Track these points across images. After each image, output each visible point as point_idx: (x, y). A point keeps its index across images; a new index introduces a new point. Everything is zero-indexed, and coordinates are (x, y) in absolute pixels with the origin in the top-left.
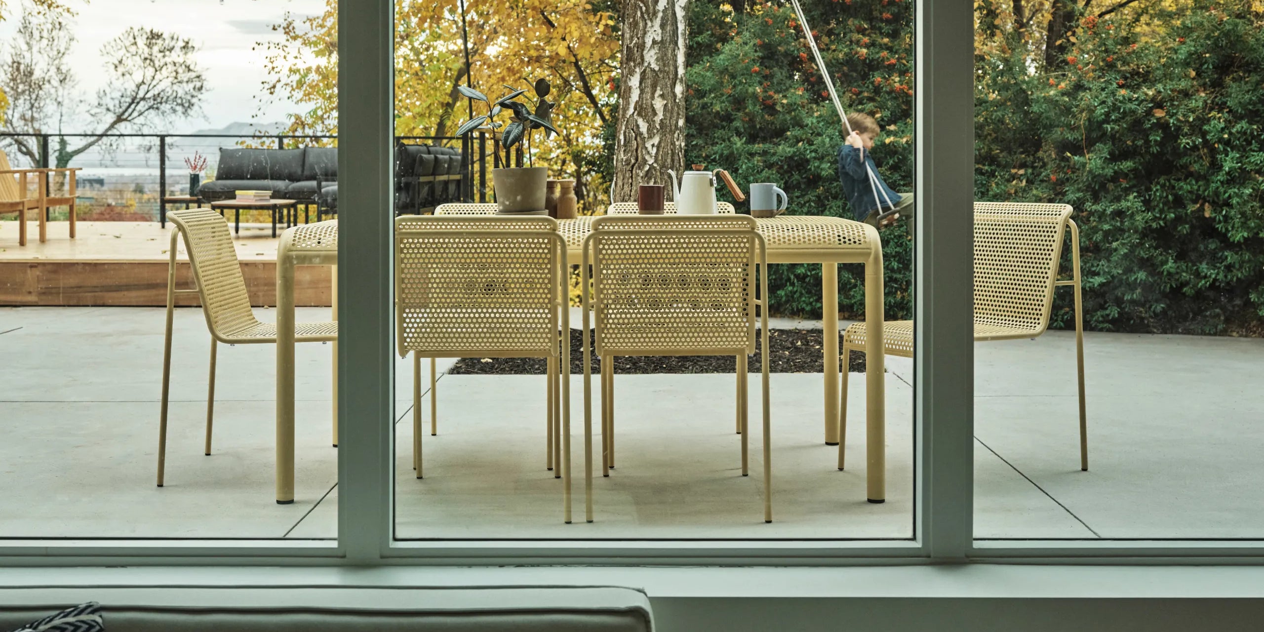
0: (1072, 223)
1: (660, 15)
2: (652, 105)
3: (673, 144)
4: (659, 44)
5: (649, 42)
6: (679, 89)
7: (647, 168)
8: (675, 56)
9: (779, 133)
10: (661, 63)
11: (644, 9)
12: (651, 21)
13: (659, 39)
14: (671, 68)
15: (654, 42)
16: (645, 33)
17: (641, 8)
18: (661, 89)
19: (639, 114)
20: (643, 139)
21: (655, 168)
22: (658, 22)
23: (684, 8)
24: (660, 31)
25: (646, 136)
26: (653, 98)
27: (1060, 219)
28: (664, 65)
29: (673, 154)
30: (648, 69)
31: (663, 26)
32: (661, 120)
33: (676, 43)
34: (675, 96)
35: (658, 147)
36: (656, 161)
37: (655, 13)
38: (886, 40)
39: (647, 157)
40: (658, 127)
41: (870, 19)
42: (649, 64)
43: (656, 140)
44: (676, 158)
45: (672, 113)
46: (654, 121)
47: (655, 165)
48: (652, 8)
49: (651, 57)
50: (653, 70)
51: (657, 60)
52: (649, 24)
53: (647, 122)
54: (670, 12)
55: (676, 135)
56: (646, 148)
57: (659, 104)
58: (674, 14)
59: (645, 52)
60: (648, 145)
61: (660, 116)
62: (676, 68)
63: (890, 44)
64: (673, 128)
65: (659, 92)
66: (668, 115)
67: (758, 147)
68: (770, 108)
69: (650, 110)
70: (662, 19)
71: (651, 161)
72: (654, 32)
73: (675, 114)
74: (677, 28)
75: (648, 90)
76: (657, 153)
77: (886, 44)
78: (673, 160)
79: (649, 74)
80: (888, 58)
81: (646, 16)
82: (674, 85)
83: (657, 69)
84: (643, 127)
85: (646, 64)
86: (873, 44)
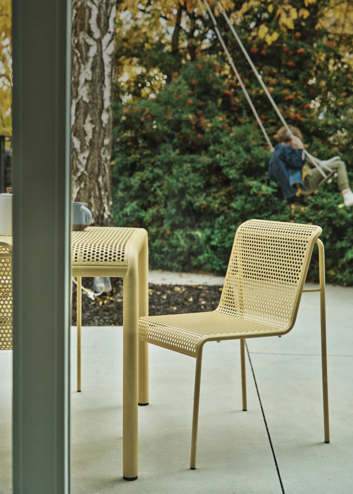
0: (320, 242)
1: (91, 60)
2: (83, 128)
3: (100, 157)
4: (91, 83)
5: (82, 80)
6: (105, 117)
7: (79, 174)
8: (102, 93)
9: (205, 147)
10: (91, 97)
11: (79, 55)
12: (84, 64)
13: (89, 78)
14: (100, 101)
15: (86, 81)
16: (79, 74)
17: (77, 54)
18: (91, 117)
19: (75, 135)
20: (77, 153)
21: (85, 175)
22: (89, 65)
23: (110, 56)
24: (90, 72)
25: (79, 150)
26: (84, 123)
27: (310, 239)
28: (94, 99)
29: (100, 164)
30: (81, 102)
31: (93, 69)
32: (91, 140)
33: (103, 82)
34: (101, 122)
35: (88, 159)
36: (86, 169)
37: (87, 59)
38: (288, 81)
39: (79, 166)
40: (88, 144)
41: (279, 66)
42: (82, 98)
43: (86, 154)
44: (102, 167)
45: (99, 134)
46: (85, 140)
47: (85, 172)
48: (84, 54)
49: (83, 92)
50: (85, 102)
51: (88, 94)
52: (83, 66)
53: (80, 140)
54: (99, 58)
55: (102, 151)
56: (79, 160)
57: (89, 128)
58: (102, 60)
59: (79, 88)
60: (80, 157)
61: (89, 137)
62: (103, 101)
63: (291, 85)
64: (100, 145)
65: (89, 118)
66: (96, 136)
67: (187, 157)
68: (199, 129)
69: (82, 132)
70: (93, 63)
71: (82, 169)
72: (86, 74)
73: (102, 135)
74: (104, 71)
75: (81, 117)
76: (87, 164)
77: (288, 85)
78: (99, 169)
79: (82, 105)
80: (288, 95)
81: (80, 61)
82: (101, 113)
83: (87, 101)
84: (77, 144)
85: (79, 97)
86: (279, 84)
